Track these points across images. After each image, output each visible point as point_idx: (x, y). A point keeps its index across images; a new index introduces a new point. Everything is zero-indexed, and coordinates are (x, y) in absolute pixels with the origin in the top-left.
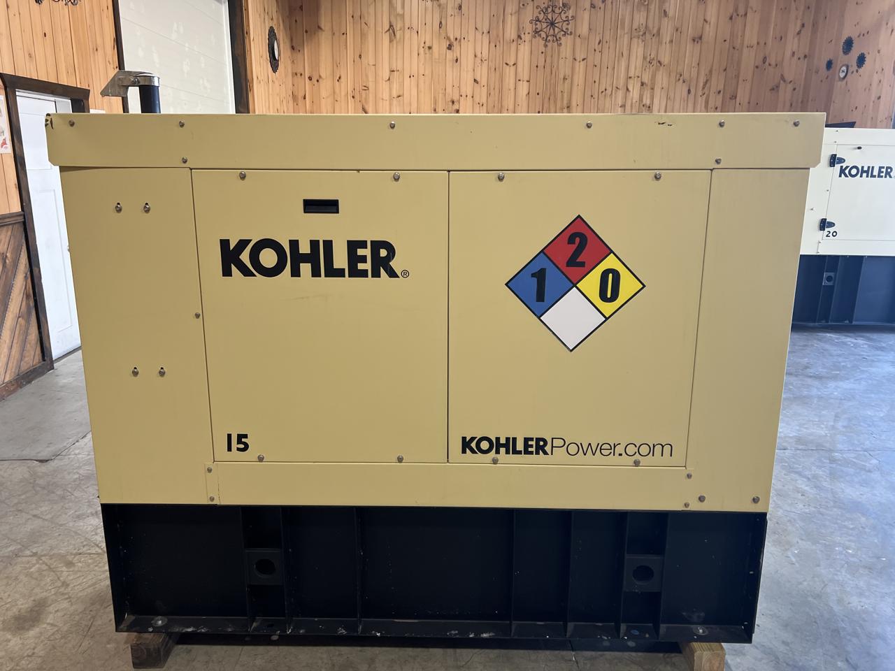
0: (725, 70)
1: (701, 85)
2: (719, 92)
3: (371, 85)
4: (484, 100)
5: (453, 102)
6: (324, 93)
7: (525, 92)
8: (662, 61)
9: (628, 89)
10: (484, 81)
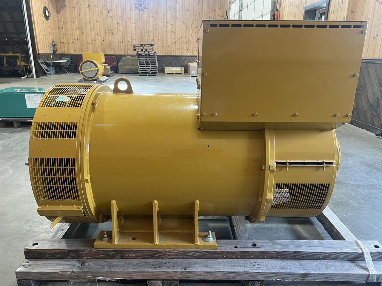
0: (198, 20)
1: (190, 25)
2: (196, 27)
3: (84, 24)
4: (121, 29)
5: (111, 30)
6: (69, 27)
7: (134, 27)
8: (177, 17)
9: (167, 26)
10: (121, 24)
